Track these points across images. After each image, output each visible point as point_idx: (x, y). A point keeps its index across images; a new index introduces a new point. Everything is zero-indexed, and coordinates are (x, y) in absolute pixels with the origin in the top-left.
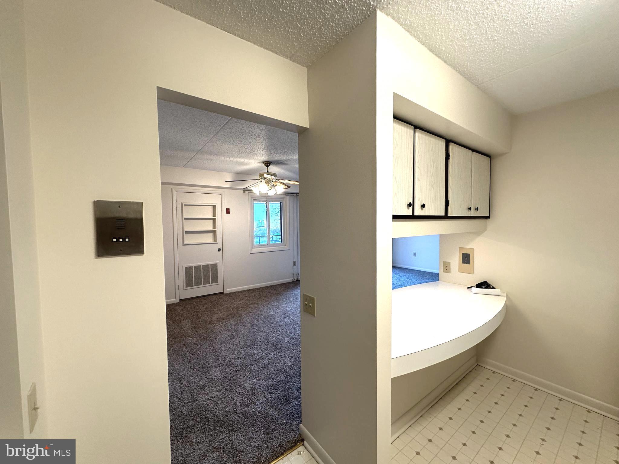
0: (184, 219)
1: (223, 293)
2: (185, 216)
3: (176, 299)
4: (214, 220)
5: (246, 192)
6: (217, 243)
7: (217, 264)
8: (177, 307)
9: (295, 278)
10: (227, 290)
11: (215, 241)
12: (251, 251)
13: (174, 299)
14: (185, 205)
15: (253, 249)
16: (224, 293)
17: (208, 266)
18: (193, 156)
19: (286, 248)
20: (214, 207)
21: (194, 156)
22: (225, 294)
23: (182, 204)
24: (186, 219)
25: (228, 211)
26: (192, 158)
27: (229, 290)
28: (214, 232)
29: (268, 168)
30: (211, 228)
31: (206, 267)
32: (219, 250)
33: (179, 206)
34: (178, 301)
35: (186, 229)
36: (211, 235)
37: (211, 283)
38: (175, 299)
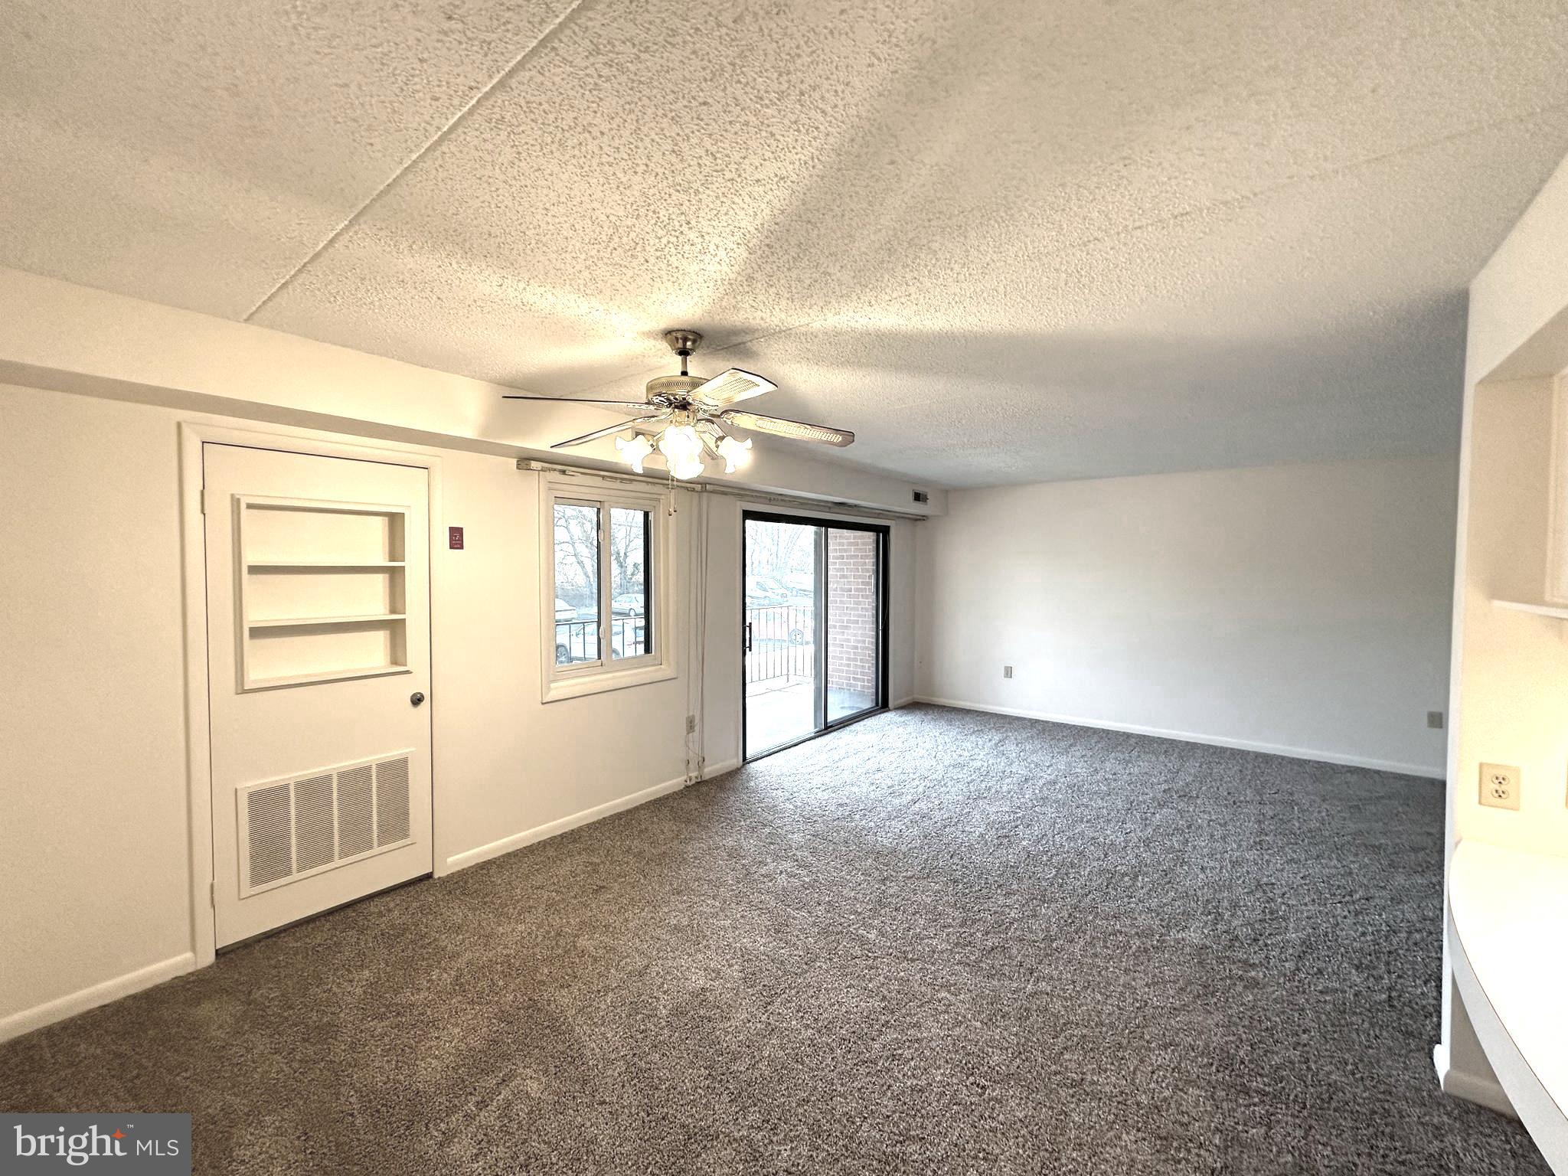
0: (245, 570)
1: (429, 876)
2: (250, 558)
3: (193, 949)
4: (395, 575)
5: (534, 464)
6: (408, 672)
7: (405, 761)
8: (206, 1009)
9: (693, 774)
10: (450, 860)
11: (394, 662)
12: (547, 693)
13: (186, 952)
14: (250, 506)
15: (553, 685)
16: (436, 876)
17: (363, 772)
18: (325, 248)
19: (666, 671)
20: (395, 521)
21: (332, 242)
22: (439, 878)
23: (236, 502)
24: (254, 570)
25: (456, 538)
26: (317, 255)
27: (455, 860)
28: (395, 628)
29: (685, 363)
30: (379, 610)
31: (355, 780)
32: (417, 700)
33: (220, 510)
34: (210, 958)
35: (256, 616)
36: (380, 637)
37: (379, 846)
38: (189, 955)
